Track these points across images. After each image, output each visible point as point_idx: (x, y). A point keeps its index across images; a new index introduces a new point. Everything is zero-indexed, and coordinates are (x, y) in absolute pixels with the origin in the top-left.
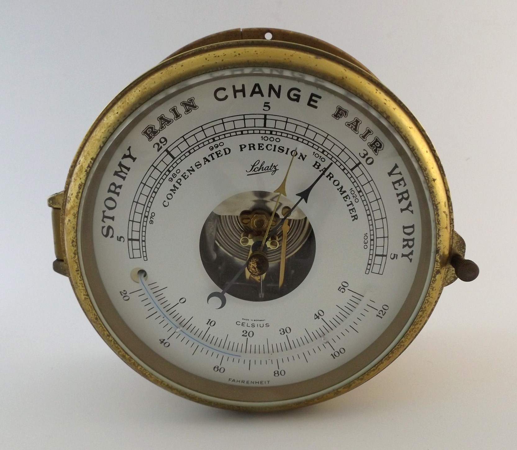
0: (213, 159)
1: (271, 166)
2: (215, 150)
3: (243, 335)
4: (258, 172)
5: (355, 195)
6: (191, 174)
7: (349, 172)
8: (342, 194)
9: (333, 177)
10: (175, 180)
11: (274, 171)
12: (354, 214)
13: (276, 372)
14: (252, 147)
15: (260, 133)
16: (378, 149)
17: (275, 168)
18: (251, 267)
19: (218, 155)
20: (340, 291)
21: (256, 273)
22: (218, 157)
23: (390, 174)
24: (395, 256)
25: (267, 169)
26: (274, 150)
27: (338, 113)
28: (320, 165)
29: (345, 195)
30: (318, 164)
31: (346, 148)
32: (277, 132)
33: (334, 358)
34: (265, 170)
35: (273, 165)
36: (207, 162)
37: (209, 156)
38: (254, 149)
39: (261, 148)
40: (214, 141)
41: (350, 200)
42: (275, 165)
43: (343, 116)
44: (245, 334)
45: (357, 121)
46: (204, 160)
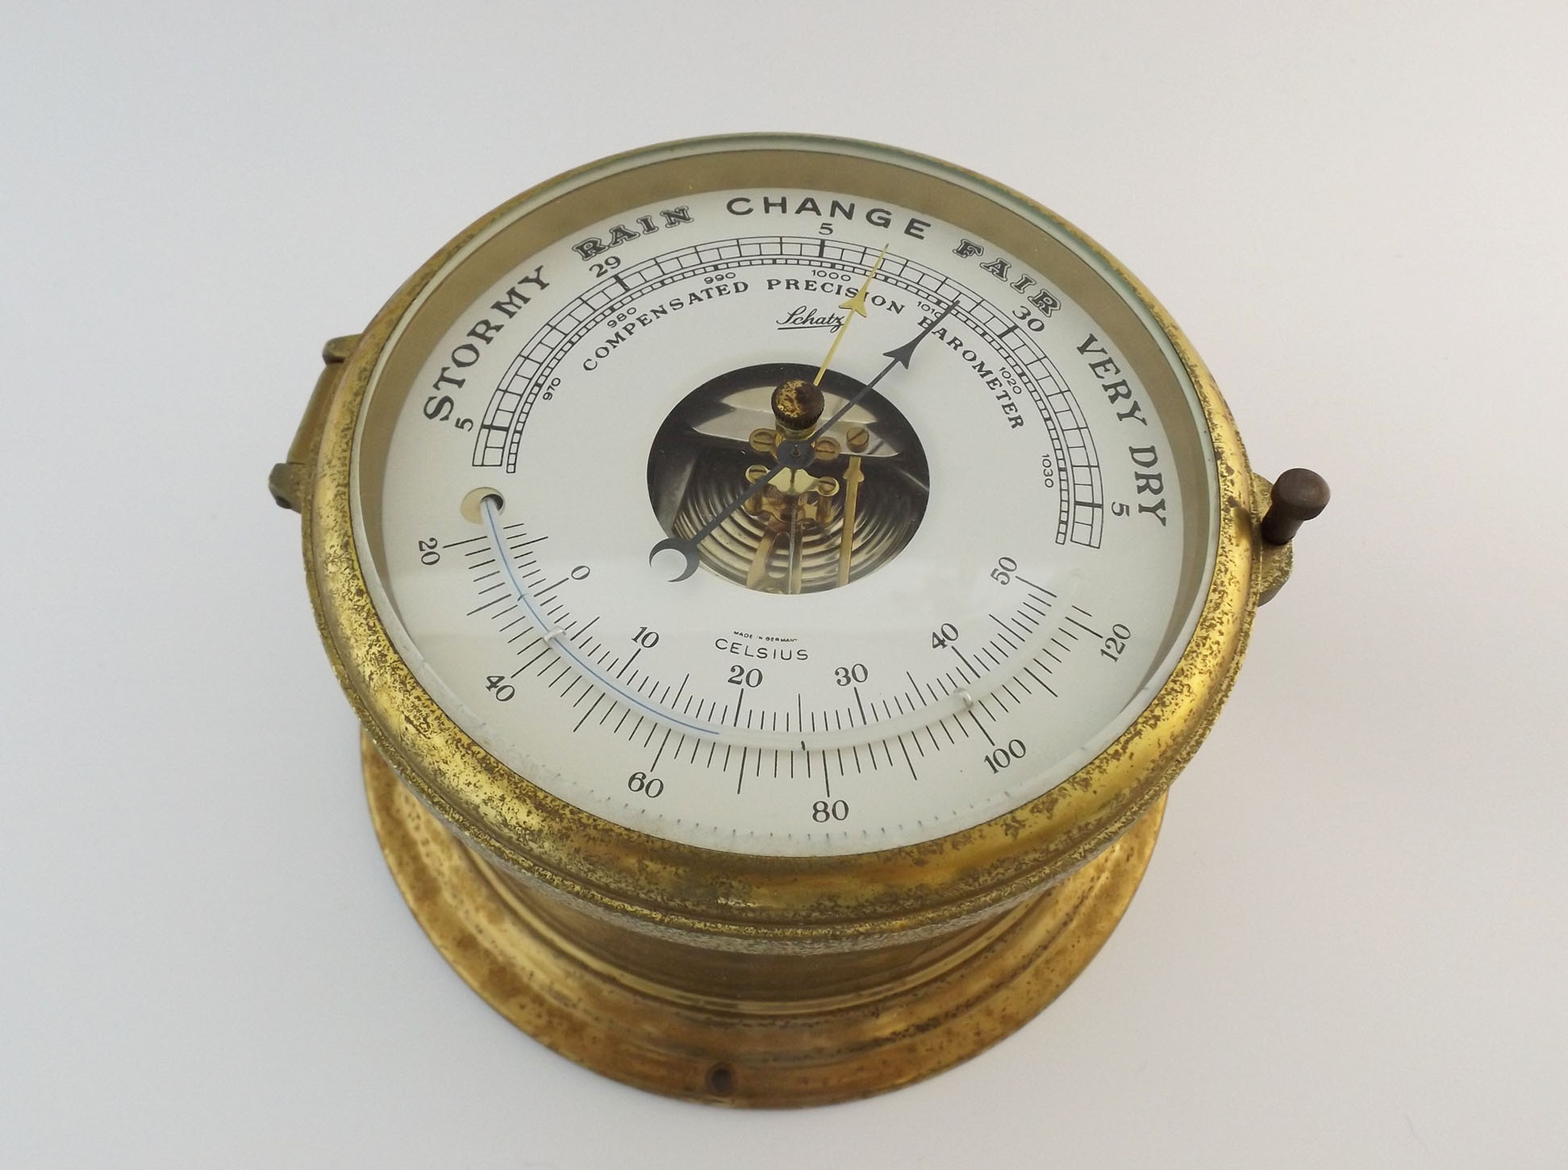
0: (710, 298)
1: (830, 319)
2: (716, 283)
3: (731, 681)
4: (801, 325)
5: (1012, 380)
6: (658, 317)
7: (994, 340)
8: (982, 376)
9: (961, 345)
10: (621, 325)
11: (836, 326)
12: (1013, 414)
13: (820, 807)
14: (792, 284)
15: (810, 265)
16: (1050, 308)
17: (839, 322)
18: (783, 397)
19: (720, 291)
20: (997, 579)
21: (792, 411)
23: (1082, 349)
24: (1123, 510)
25: (822, 323)
27: (964, 249)
29: (989, 378)
30: (929, 322)
31: (984, 301)
32: (844, 266)
33: (996, 771)
34: (817, 324)
35: (835, 316)
36: (697, 301)
37: (702, 292)
38: (797, 288)
39: (810, 288)
40: (717, 269)
41: (1003, 388)
42: (838, 318)
43: (975, 254)
44: (739, 677)
45: (1003, 264)
46: (691, 298)
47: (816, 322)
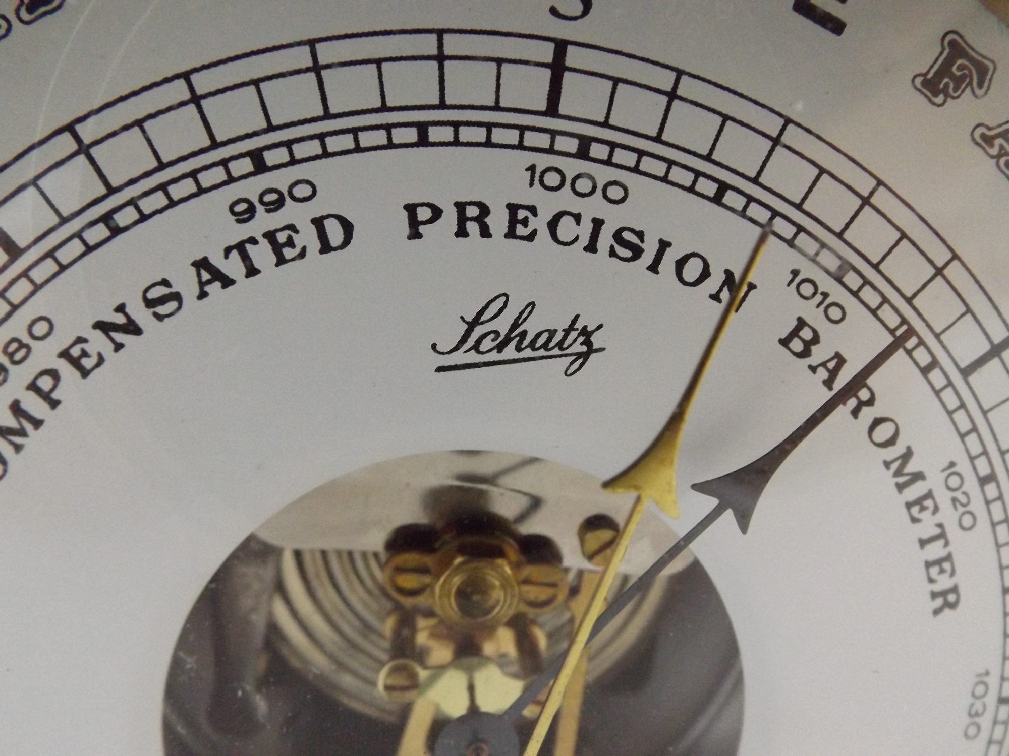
0: (252, 271)
1: (567, 332)
2: (264, 221)
4: (494, 356)
5: (965, 493)
6: (118, 347)
7: (950, 384)
8: (900, 487)
9: (870, 402)
10: (20, 375)
11: (579, 355)
12: (944, 582)
14: (472, 219)
15: (520, 146)
17: (588, 343)
19: (277, 248)
22: (281, 260)
25: (545, 346)
26: (591, 248)
27: (944, 70)
28: (816, 339)
29: (916, 491)
30: (806, 334)
31: (956, 263)
32: (613, 145)
34: (534, 349)
35: (579, 325)
36: (217, 285)
37: (228, 251)
38: (485, 232)
39: (520, 230)
40: (261, 167)
41: (938, 518)
42: (585, 327)
43: (968, 90)
46: (199, 275)
47: (532, 345)
